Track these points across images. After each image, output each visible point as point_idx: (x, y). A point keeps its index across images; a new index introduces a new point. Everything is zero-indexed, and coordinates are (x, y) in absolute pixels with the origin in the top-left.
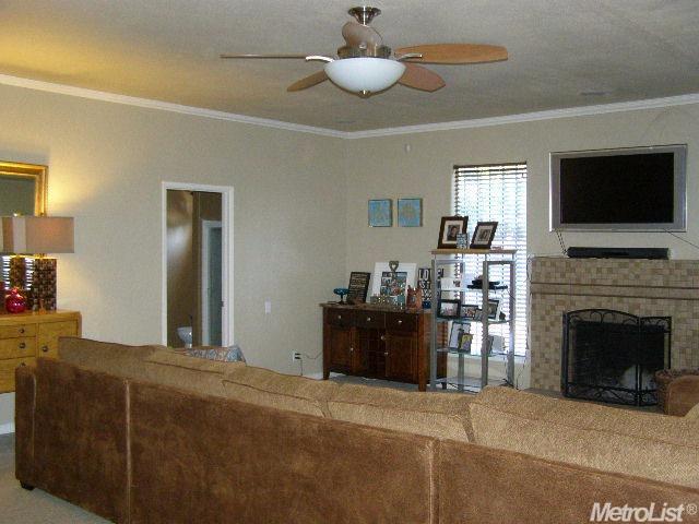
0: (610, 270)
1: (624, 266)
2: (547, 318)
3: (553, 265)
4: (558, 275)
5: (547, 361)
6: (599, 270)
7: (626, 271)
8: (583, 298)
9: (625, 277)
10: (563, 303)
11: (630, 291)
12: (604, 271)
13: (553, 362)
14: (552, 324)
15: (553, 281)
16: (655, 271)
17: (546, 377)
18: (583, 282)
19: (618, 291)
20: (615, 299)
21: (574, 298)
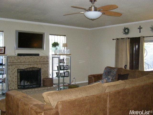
0: (28, 59)
1: (31, 58)
2: (13, 71)
3: (14, 58)
4: (16, 60)
5: (13, 82)
6: (26, 59)
7: (32, 59)
8: (22, 65)
9: (31, 60)
10: (17, 67)
11: (33, 63)
12: (27, 59)
13: (15, 82)
14: (14, 72)
15: (14, 62)
16: (37, 59)
17: (13, 86)
18: (22, 62)
19: (30, 63)
20: (29, 65)
21: (20, 65)
